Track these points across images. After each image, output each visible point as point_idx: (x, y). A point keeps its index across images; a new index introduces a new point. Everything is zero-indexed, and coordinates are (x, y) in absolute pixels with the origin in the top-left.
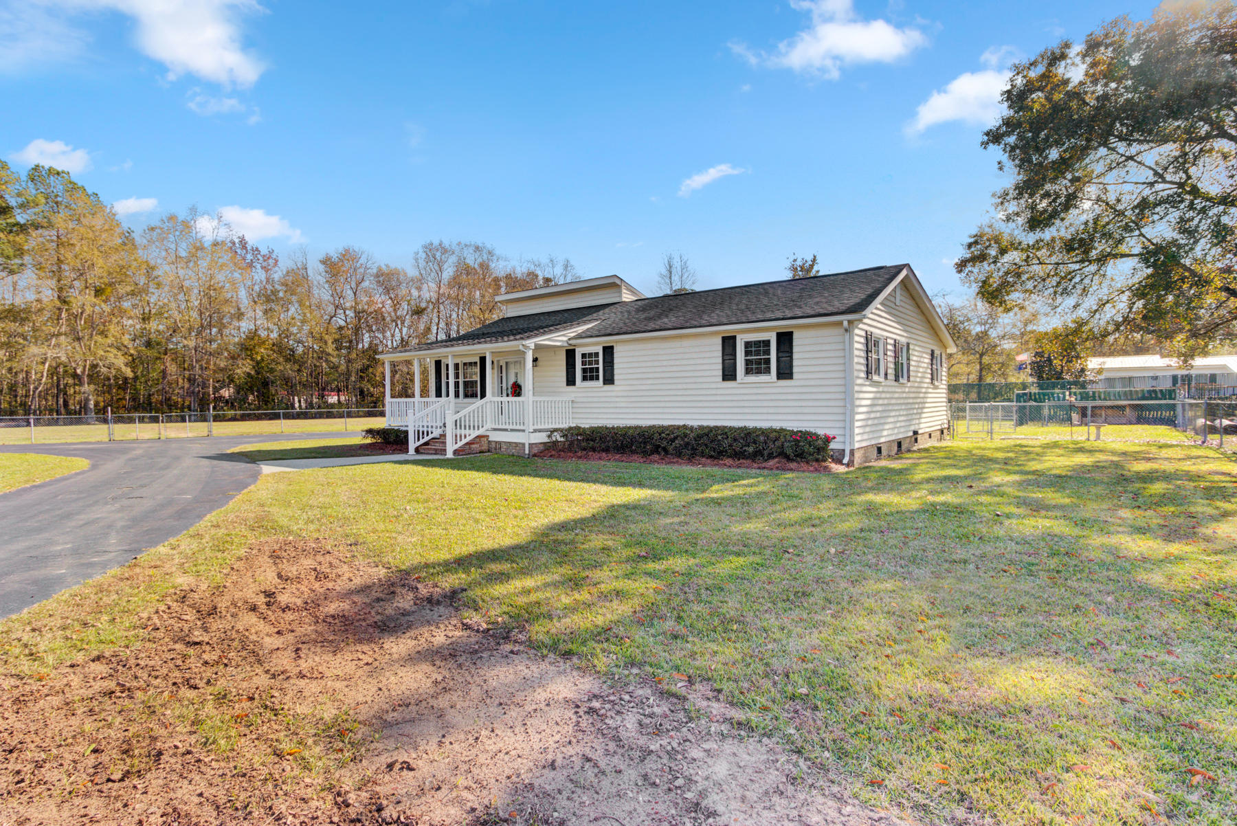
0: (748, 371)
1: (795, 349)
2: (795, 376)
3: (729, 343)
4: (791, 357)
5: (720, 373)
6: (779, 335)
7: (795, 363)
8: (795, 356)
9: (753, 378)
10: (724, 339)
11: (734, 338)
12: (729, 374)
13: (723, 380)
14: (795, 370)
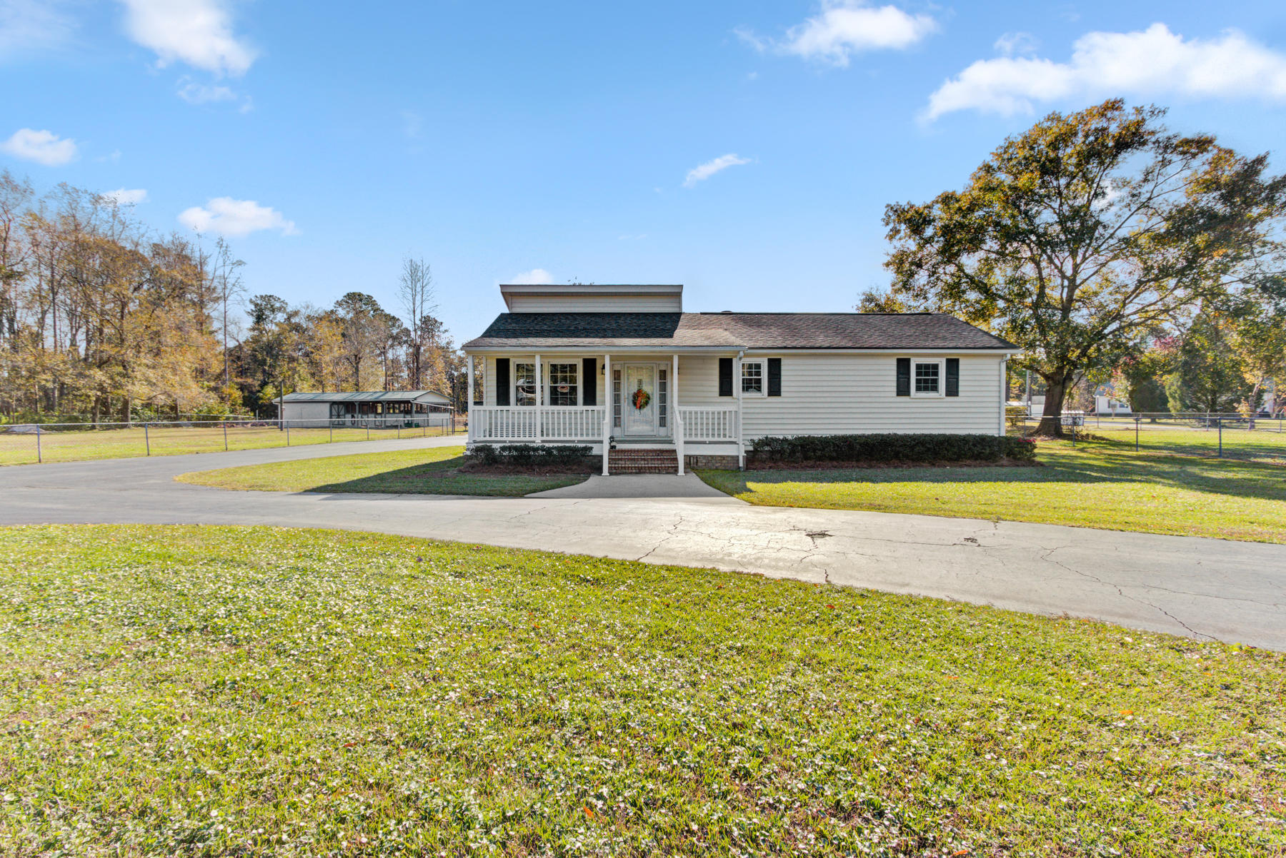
0: (918, 389)
1: (961, 373)
2: (960, 394)
3: (903, 365)
4: (957, 379)
5: (895, 389)
6: (949, 361)
7: (960, 383)
8: (960, 378)
9: (923, 394)
10: (899, 360)
11: (908, 360)
12: (903, 390)
13: (898, 395)
14: (960, 389)
